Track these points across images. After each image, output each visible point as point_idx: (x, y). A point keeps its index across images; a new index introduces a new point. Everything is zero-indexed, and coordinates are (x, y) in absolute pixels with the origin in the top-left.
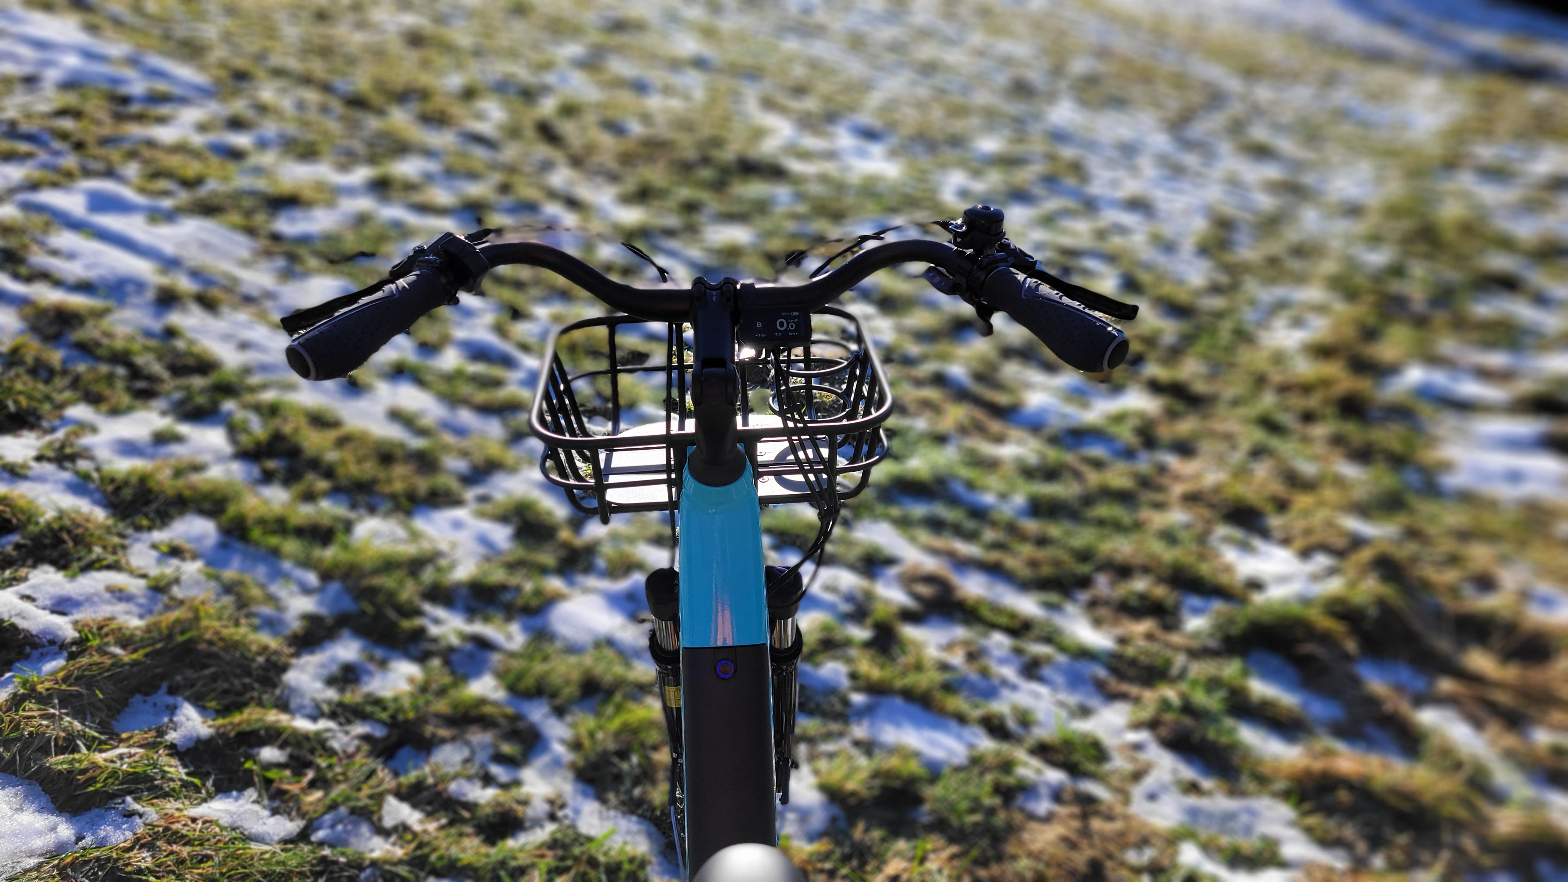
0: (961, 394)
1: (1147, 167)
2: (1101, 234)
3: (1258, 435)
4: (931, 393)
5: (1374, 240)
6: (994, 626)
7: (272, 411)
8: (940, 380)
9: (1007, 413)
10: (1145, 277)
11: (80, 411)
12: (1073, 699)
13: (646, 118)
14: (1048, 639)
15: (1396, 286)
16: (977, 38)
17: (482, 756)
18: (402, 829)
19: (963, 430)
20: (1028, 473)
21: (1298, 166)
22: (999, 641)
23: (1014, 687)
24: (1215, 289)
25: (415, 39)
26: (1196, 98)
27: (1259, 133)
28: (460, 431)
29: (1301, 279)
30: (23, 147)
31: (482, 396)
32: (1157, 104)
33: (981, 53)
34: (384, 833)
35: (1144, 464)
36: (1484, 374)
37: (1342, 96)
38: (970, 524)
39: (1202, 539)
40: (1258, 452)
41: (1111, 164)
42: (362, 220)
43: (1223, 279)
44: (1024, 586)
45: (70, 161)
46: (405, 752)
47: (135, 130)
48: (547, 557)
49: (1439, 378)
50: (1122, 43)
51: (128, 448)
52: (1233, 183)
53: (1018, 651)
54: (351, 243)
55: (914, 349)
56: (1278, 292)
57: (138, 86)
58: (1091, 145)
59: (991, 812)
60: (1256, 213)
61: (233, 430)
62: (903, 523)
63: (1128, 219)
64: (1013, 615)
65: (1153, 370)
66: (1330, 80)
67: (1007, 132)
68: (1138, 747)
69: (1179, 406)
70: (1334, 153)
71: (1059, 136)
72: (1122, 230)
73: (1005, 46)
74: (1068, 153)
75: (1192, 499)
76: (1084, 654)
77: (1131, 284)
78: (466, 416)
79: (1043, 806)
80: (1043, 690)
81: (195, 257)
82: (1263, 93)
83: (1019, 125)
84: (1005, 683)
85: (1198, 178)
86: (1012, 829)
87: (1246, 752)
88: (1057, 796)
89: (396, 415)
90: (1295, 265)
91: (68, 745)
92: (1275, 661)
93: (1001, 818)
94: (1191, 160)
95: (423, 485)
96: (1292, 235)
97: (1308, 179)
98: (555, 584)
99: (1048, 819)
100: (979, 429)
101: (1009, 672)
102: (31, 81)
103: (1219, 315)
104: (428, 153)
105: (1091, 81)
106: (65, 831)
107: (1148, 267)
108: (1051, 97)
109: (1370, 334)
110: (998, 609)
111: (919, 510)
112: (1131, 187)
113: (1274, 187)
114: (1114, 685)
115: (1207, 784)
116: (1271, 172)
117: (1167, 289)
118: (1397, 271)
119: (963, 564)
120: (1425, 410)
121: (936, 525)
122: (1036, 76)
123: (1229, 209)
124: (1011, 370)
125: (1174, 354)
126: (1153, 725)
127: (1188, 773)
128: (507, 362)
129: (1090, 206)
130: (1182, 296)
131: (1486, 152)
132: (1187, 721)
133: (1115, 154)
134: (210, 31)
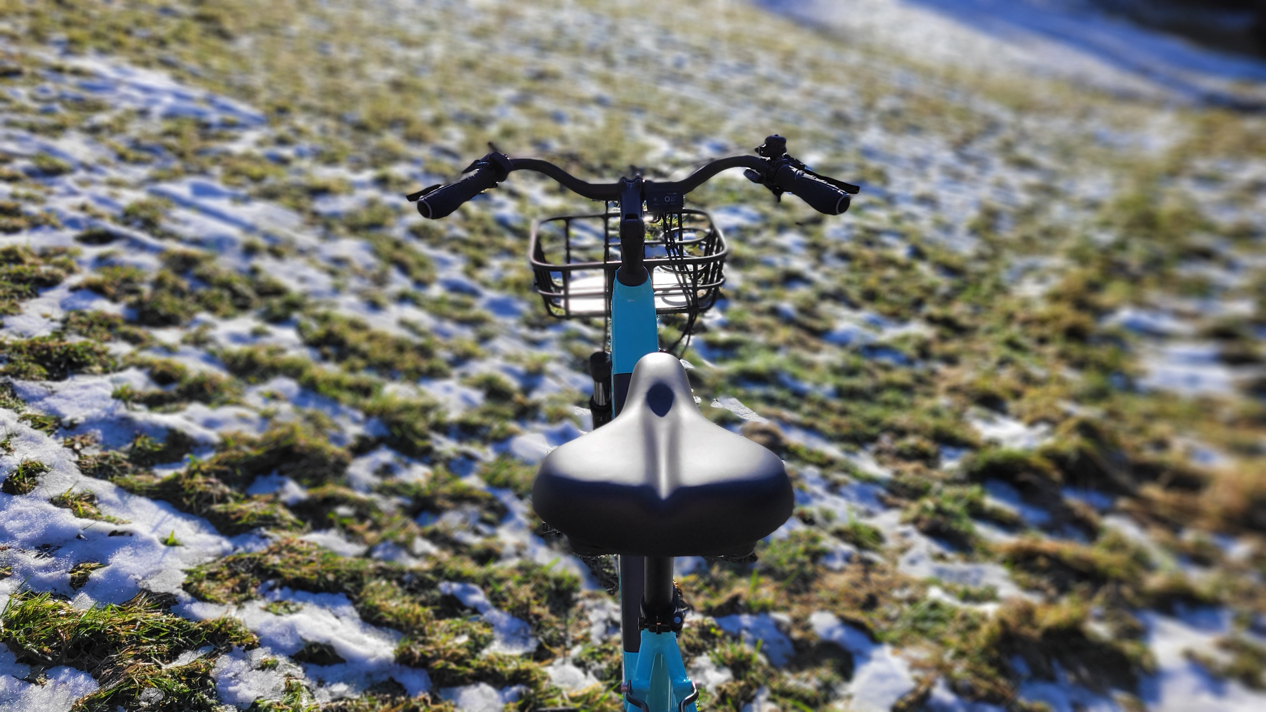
0: (789, 321)
1: (934, 174)
2: (897, 220)
3: (1005, 351)
4: (768, 320)
5: (1106, 225)
6: (807, 462)
7: (324, 319)
8: (774, 312)
9: (822, 334)
10: (928, 249)
11: (204, 316)
12: (862, 507)
13: (563, 139)
14: (846, 470)
15: (1119, 256)
16: (807, 84)
17: (472, 520)
18: (426, 556)
19: (789, 344)
20: (836, 371)
21: (1053, 174)
22: (812, 472)
23: (821, 498)
24: (981, 257)
25: (397, 86)
26: (976, 126)
27: (1025, 151)
28: (446, 335)
29: (1048, 252)
30: (145, 155)
31: (459, 314)
32: (945, 130)
33: (810, 94)
34: (416, 556)
35: (920, 368)
36: (1179, 315)
37: (1093, 125)
38: (793, 401)
39: (959, 416)
40: (1003, 362)
41: (907, 172)
42: (371, 203)
43: (988, 251)
44: (830, 439)
45: (176, 164)
46: (425, 516)
47: (217, 146)
48: (508, 409)
49: (1145, 318)
50: (919, 87)
51: (237, 338)
52: (1001, 185)
53: (824, 477)
54: (365, 218)
55: (756, 292)
56: (1029, 260)
57: (215, 117)
58: (893, 159)
59: (802, 564)
60: (1017, 206)
61: (300, 329)
62: (746, 399)
63: (917, 210)
64: (821, 455)
65: (931, 309)
66: (1085, 114)
67: (829, 150)
68: (905, 535)
69: (948, 333)
70: (1083, 165)
71: (868, 153)
72: (912, 217)
73: (828, 89)
74: (874, 164)
75: (953, 390)
76: (871, 481)
77: (918, 254)
78: (449, 326)
79: (838, 564)
80: (842, 501)
81: (265, 225)
82: (1030, 123)
83: (838, 145)
84: (815, 495)
85: (973, 182)
86: (815, 576)
87: (978, 538)
88: (848, 558)
89: (404, 324)
90: (1045, 243)
91: (223, 499)
92: (1004, 487)
93: (809, 569)
94: (970, 170)
95: (425, 365)
96: (1043, 222)
97: (1061, 184)
98: (513, 426)
99: (841, 571)
100: (802, 344)
101: (818, 489)
102: (143, 113)
103: (982, 275)
104: (413, 161)
105: (895, 113)
106: (227, 544)
107: (930, 242)
108: (863, 125)
109: (1094, 287)
110: (811, 453)
111: (757, 391)
112: (921, 187)
113: (1031, 189)
114: (891, 499)
115: (950, 555)
116: (1032, 178)
117: (943, 257)
118: (1121, 246)
119: (788, 425)
120: (1131, 338)
121: (770, 400)
122: (851, 111)
123: (996, 203)
124: (826, 307)
125: (948, 299)
126: (916, 521)
127: (937, 548)
128: (474, 293)
129: (890, 200)
130: (954, 260)
131: (1202, 165)
132: (939, 518)
133: (911, 166)
134: (258, 80)
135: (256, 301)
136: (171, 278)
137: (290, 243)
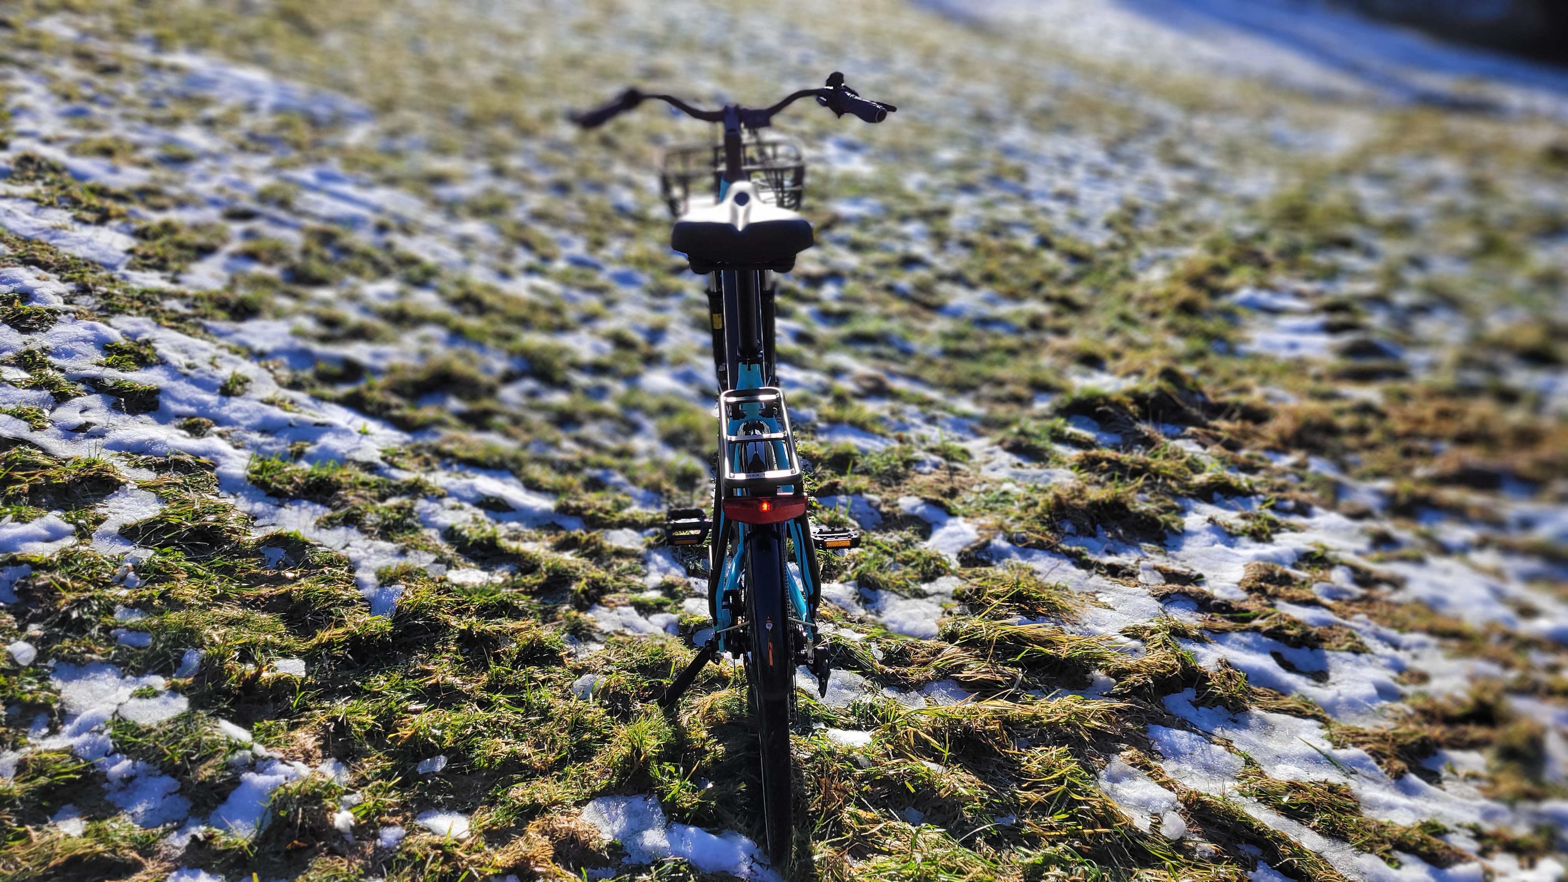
0: (903, 296)
1: (1079, 172)
2: (1029, 214)
3: (1116, 323)
4: (884, 295)
5: (1250, 218)
6: (908, 402)
8: (890, 289)
9: (937, 308)
10: (1056, 240)
12: (956, 435)
14: (944, 409)
15: (1259, 246)
16: (949, 80)
17: (608, 430)
19: (901, 314)
20: (945, 336)
21: (1211, 172)
22: (913, 409)
23: (919, 427)
24: (1113, 247)
26: (1135, 125)
27: (1187, 151)
29: (1186, 243)
31: (585, 283)
32: (1100, 130)
33: (952, 93)
35: (1030, 337)
36: (1299, 295)
37: (1276, 126)
38: (900, 357)
39: (1060, 373)
40: (1112, 332)
41: (1050, 170)
42: (490, 192)
43: (1120, 242)
44: (933, 386)
45: (294, 155)
46: (569, 426)
47: (331, 139)
48: (634, 356)
49: (1264, 297)
50: (1079, 85)
51: (385, 296)
52: (1151, 184)
53: (923, 413)
54: (485, 202)
55: (872, 271)
56: (1161, 251)
57: (321, 110)
58: (1036, 158)
59: (896, 466)
60: (1162, 202)
61: (440, 292)
62: (858, 356)
63: (1052, 205)
64: (920, 396)
65: (1051, 290)
66: (1269, 113)
67: (965, 148)
68: (991, 453)
69: (1062, 309)
70: (1250, 165)
71: (1009, 151)
72: (1046, 211)
73: (973, 87)
74: (1013, 162)
75: (1059, 353)
76: (966, 416)
77: (1045, 243)
78: (575, 293)
79: (927, 469)
80: (937, 430)
81: (391, 207)
82: (1201, 123)
83: (976, 144)
84: (913, 425)
85: (1119, 180)
86: (906, 476)
87: (1053, 453)
88: (936, 466)
89: (534, 289)
90: (1185, 236)
92: (1086, 420)
93: (901, 470)
94: (1119, 169)
95: (556, 320)
96: (1187, 216)
97: (1218, 184)
98: (640, 368)
99: (930, 473)
100: (915, 315)
101: (917, 421)
102: (251, 108)
103: (1108, 263)
105: (1045, 112)
107: (1062, 234)
108: (1008, 124)
109: (1220, 271)
110: (913, 395)
111: (867, 349)
112: (1062, 184)
113: (1180, 187)
114: (982, 430)
115: (1026, 464)
116: (1186, 177)
117: (1067, 244)
118: (1262, 237)
119: (893, 375)
120: (1243, 312)
121: (878, 356)
122: (996, 110)
123: (1140, 200)
124: (944, 288)
125: (1070, 282)
126: (1000, 443)
127: (1016, 460)
128: (597, 267)
129: (1026, 196)
130: (1082, 248)
132: (1022, 438)
133: (1055, 164)
135: (395, 269)
136: (316, 249)
137: (417, 223)
